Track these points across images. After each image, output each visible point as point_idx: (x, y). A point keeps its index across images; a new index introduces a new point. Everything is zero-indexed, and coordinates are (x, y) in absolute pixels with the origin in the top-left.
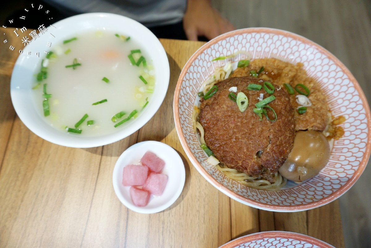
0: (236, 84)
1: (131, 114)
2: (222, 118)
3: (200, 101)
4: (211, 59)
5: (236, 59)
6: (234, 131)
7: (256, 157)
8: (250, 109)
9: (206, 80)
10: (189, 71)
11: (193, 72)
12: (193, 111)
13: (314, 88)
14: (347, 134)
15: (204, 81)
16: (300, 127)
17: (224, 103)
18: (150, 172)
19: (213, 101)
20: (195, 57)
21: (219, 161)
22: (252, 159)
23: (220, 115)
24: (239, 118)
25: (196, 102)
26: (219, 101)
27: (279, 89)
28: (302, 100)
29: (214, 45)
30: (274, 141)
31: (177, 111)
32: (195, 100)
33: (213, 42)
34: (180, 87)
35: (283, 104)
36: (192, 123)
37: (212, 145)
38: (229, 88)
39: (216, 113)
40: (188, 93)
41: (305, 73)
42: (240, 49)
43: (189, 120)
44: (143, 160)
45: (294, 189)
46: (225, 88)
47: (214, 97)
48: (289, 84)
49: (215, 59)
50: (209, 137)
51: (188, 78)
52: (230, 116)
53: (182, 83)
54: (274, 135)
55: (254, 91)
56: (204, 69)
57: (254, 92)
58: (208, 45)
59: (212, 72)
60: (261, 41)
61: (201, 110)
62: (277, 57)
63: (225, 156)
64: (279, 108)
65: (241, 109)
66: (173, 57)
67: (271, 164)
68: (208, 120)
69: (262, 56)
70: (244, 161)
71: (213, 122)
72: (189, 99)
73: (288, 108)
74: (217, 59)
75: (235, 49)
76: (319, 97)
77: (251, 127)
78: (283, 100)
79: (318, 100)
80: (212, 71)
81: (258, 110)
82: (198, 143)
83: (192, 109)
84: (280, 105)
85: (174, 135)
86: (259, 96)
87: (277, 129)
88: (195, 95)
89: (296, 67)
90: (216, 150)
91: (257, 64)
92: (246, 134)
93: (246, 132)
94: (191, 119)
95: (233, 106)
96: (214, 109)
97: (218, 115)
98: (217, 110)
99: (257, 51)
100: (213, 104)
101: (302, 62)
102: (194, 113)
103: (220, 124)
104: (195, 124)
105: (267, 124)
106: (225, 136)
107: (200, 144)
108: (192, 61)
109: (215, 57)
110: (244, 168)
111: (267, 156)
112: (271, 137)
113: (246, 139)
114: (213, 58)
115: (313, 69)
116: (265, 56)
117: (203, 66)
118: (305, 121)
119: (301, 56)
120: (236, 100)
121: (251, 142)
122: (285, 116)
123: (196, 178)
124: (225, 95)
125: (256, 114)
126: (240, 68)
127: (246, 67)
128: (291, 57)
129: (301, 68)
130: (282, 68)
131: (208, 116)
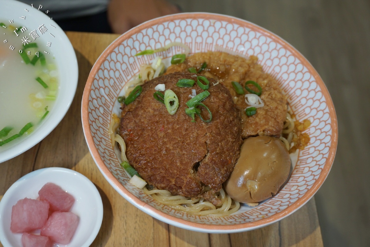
0: (165, 81)
1: (24, 128)
2: (149, 125)
3: (121, 108)
4: (134, 53)
5: (169, 53)
6: (164, 141)
7: (192, 171)
8: (182, 111)
9: (128, 81)
10: (102, 67)
11: (109, 69)
12: (110, 121)
13: (269, 85)
14: (312, 140)
15: (126, 83)
16: (248, 132)
17: (149, 106)
18: (52, 210)
19: (137, 105)
20: (111, 49)
21: (146, 182)
22: (187, 174)
23: (146, 122)
24: (169, 123)
25: (116, 109)
26: (144, 104)
27: (216, 84)
28: (252, 100)
29: (136, 34)
30: (212, 147)
31: (86, 116)
32: (113, 106)
33: (134, 31)
34: (91, 86)
35: (220, 100)
36: (110, 136)
37: (136, 162)
38: (155, 87)
39: (140, 120)
40: (102, 96)
41: (261, 69)
42: (173, 41)
43: (104, 131)
44: (41, 193)
45: (247, 213)
46: (151, 88)
47: (138, 101)
48: (240, 83)
49: (139, 52)
50: (132, 152)
51: (101, 76)
52: (157, 122)
53: (93, 81)
54: (211, 140)
55: (186, 87)
56: (124, 67)
57: (186, 89)
58: (128, 34)
59: (137, 71)
60: (200, 29)
61: (122, 119)
62: (224, 49)
63: (153, 175)
64: (215, 106)
65: (171, 111)
66: (87, 57)
67: (211, 179)
68: (131, 131)
69: (204, 49)
70: (178, 177)
71: (137, 132)
72: (104, 104)
73: (228, 106)
74: (143, 53)
75: (166, 40)
76: (274, 96)
77: (184, 133)
78: (220, 96)
79: (272, 99)
80: (136, 69)
81: (190, 110)
82: (117, 160)
83: (109, 118)
84: (217, 102)
85: (88, 161)
86: (191, 93)
87: (214, 132)
88: (113, 100)
89: (247, 61)
90: (142, 168)
91: (197, 58)
92: (178, 142)
93: (179, 141)
94: (108, 130)
95: (161, 109)
96: (137, 115)
97: (143, 122)
98: (142, 116)
99: (196, 43)
100: (136, 109)
101: (255, 55)
102: (112, 123)
103: (146, 133)
104: (113, 136)
105: (203, 127)
106: (153, 150)
107: (120, 162)
108: (106, 54)
109: (140, 50)
110: (178, 187)
111: (206, 168)
112: (208, 142)
113: (178, 150)
114: (137, 52)
115: (269, 63)
116: (208, 49)
117: (124, 62)
118: (254, 124)
119: (253, 47)
120: (164, 101)
121: (185, 152)
122: (224, 116)
123: (121, 220)
124: (150, 96)
125: (189, 115)
126: (175, 65)
127: (182, 63)
128: (241, 49)
129: (255, 61)
130: (230, 63)
131: (131, 126)
